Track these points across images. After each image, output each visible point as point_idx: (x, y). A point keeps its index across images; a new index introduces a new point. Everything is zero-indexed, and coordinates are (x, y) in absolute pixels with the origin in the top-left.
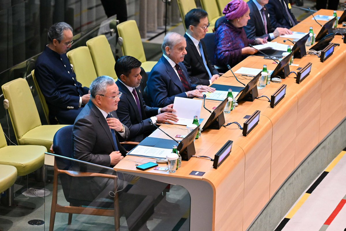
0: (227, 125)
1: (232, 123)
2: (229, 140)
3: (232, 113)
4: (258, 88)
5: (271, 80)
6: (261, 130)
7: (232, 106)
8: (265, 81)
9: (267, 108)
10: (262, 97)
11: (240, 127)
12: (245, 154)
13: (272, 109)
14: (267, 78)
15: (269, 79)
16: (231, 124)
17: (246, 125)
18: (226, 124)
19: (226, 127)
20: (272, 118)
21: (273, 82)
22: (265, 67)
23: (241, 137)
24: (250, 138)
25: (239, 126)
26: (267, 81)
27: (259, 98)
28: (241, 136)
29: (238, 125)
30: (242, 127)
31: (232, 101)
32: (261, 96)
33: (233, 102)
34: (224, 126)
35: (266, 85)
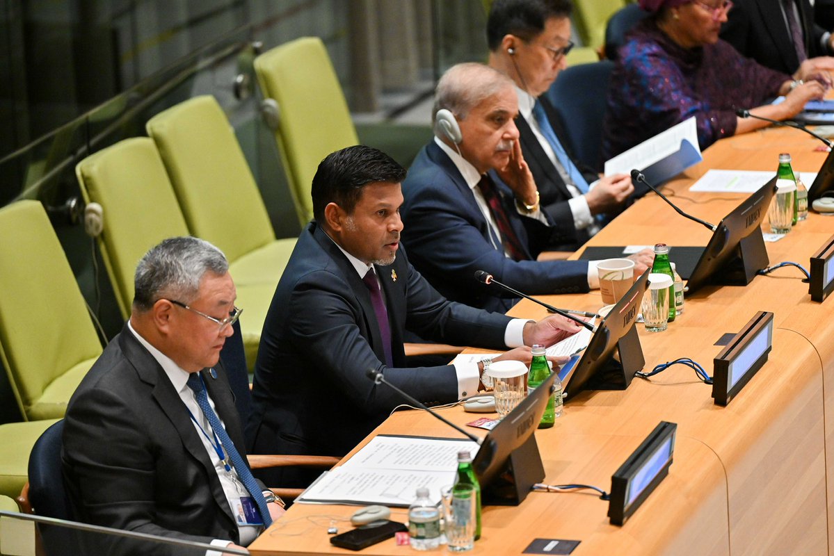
0: (655, 372)
1: (670, 362)
2: (662, 422)
3: (673, 330)
4: (767, 238)
5: (810, 208)
6: (781, 381)
7: (671, 306)
8: (790, 212)
9: (798, 304)
10: (782, 266)
11: (704, 374)
12: (724, 470)
13: (816, 306)
14: (796, 200)
15: (804, 204)
16: (668, 365)
17: (721, 366)
18: (647, 369)
19: (649, 378)
20: (820, 339)
21: (817, 212)
22: (785, 160)
23: (708, 411)
24: (739, 413)
25: (699, 370)
26: (796, 210)
27: (769, 271)
28: (707, 408)
29: (696, 370)
30: (710, 373)
31: (671, 288)
32: (779, 264)
33: (676, 290)
34: (644, 377)
35: (794, 224)
